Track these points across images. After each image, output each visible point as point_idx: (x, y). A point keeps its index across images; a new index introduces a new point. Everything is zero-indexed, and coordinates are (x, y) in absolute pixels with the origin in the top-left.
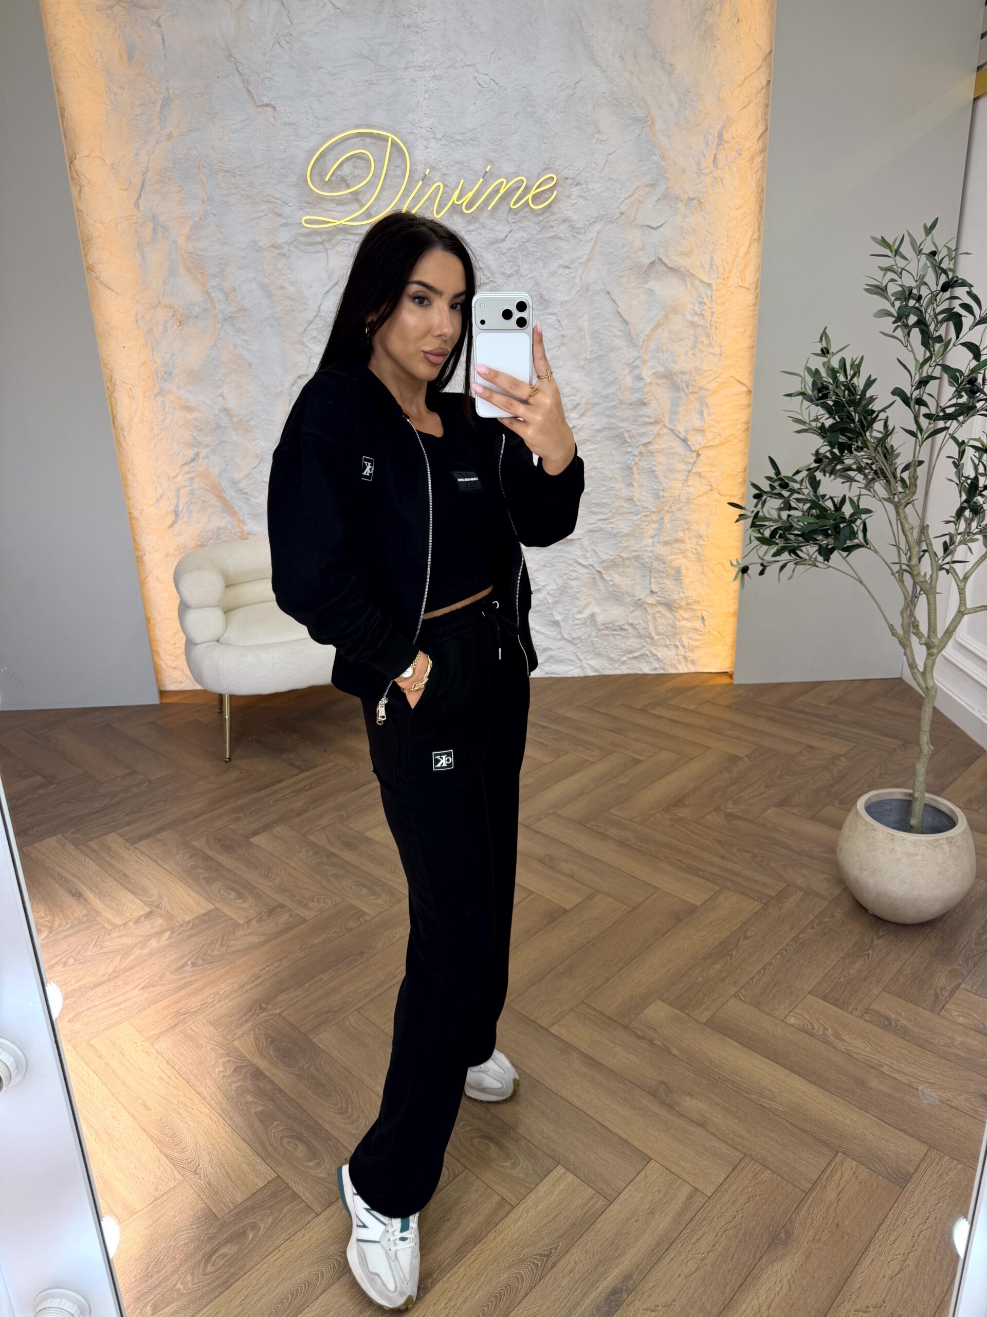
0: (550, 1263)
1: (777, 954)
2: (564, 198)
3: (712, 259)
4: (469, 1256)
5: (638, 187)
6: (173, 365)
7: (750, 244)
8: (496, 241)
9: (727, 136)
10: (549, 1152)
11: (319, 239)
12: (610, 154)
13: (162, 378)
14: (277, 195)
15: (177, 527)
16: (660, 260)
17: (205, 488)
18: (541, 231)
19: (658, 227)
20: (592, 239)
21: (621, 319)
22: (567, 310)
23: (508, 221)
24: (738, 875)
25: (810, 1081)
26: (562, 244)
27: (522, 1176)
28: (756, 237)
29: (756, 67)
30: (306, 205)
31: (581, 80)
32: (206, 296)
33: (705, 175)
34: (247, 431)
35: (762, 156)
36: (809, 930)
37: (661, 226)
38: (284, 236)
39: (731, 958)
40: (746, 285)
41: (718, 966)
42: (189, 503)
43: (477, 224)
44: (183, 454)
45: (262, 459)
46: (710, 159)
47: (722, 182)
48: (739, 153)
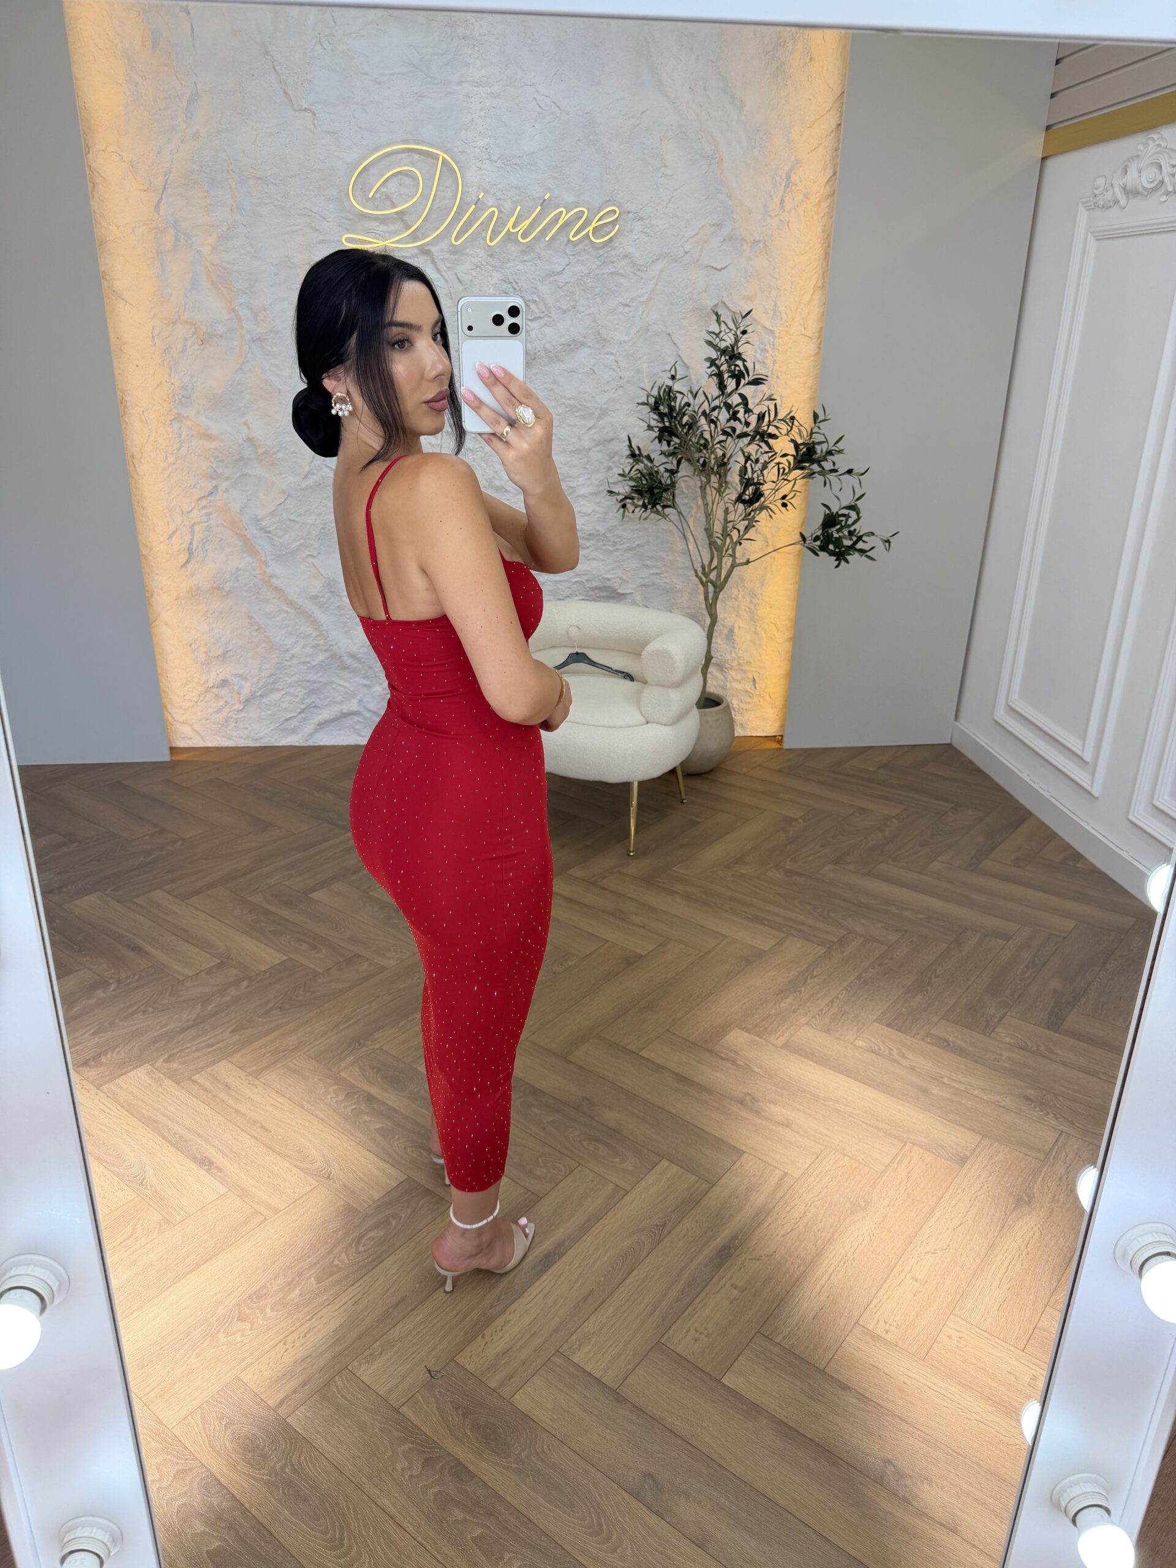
0: (666, 1231)
1: (842, 990)
2: (625, 233)
3: (776, 305)
4: (593, 1229)
5: (703, 227)
6: (193, 389)
7: (814, 291)
8: (553, 274)
9: (795, 178)
10: (652, 1149)
12: (676, 190)
13: (180, 401)
14: (315, 209)
15: (190, 566)
16: (724, 303)
17: (223, 525)
18: (600, 266)
19: (723, 269)
20: (653, 277)
21: (681, 363)
22: (625, 351)
23: (565, 253)
24: (802, 924)
25: (880, 1091)
26: (622, 280)
27: (631, 1168)
28: (820, 284)
29: (827, 109)
30: (346, 221)
31: (647, 110)
32: (233, 314)
33: (772, 217)
35: (829, 201)
36: (871, 970)
37: (725, 268)
39: (800, 994)
40: (810, 335)
41: (788, 1001)
42: (204, 541)
43: (532, 255)
44: (201, 487)
45: (289, 495)
46: (778, 201)
47: (788, 226)
48: (807, 196)
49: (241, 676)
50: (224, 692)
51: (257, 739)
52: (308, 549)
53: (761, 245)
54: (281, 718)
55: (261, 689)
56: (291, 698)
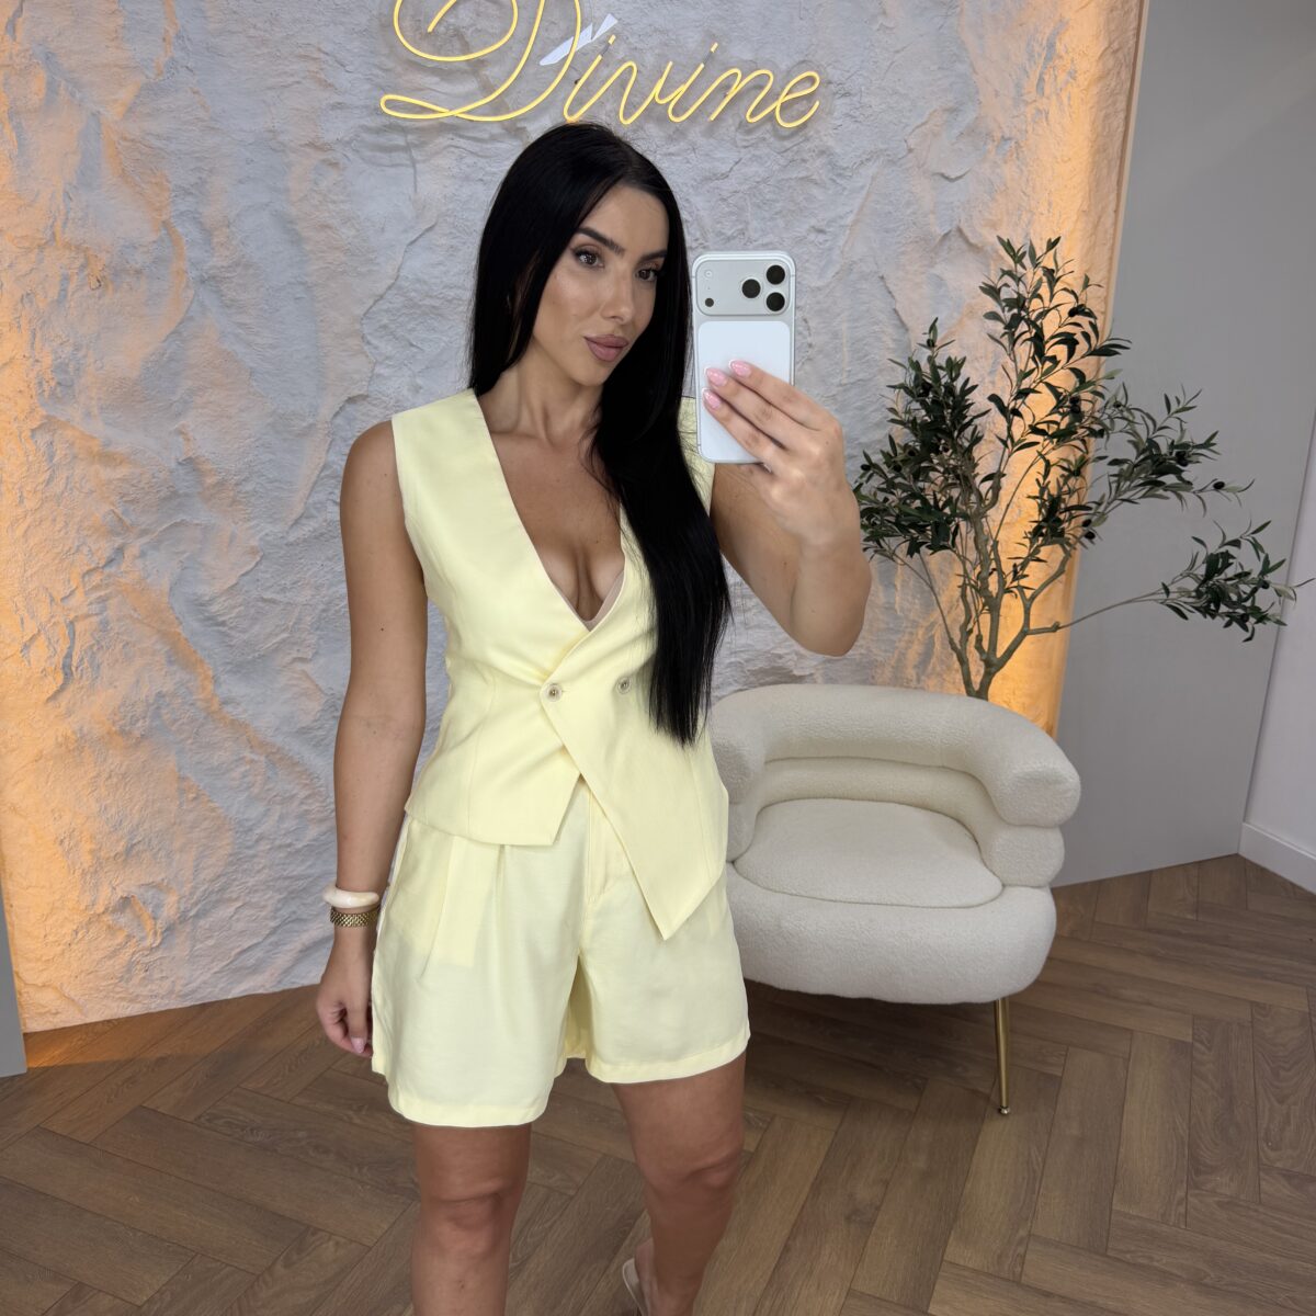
2: (826, 115)
5: (935, 111)
6: (78, 370)
8: (714, 177)
9: (1059, 47)
11: (400, 140)
12: (897, 52)
13: (53, 394)
14: (328, 47)
15: (65, 699)
16: (960, 231)
17: (131, 617)
18: (785, 166)
19: (957, 179)
20: (862, 188)
21: (898, 322)
22: (818, 303)
23: (734, 143)
26: (815, 191)
28: (1085, 208)
30: (380, 73)
32: (164, 232)
33: (1027, 103)
34: (234, 502)
35: (1100, 85)
37: (961, 177)
38: (337, 129)
42: (95, 649)
43: (682, 144)
44: (90, 551)
45: (262, 557)
46: (1034, 80)
47: (1047, 118)
48: (1073, 75)
49: (157, 887)
50: (124, 919)
51: (186, 995)
52: (296, 648)
53: (1013, 144)
54: (232, 949)
55: (196, 904)
56: (252, 912)
